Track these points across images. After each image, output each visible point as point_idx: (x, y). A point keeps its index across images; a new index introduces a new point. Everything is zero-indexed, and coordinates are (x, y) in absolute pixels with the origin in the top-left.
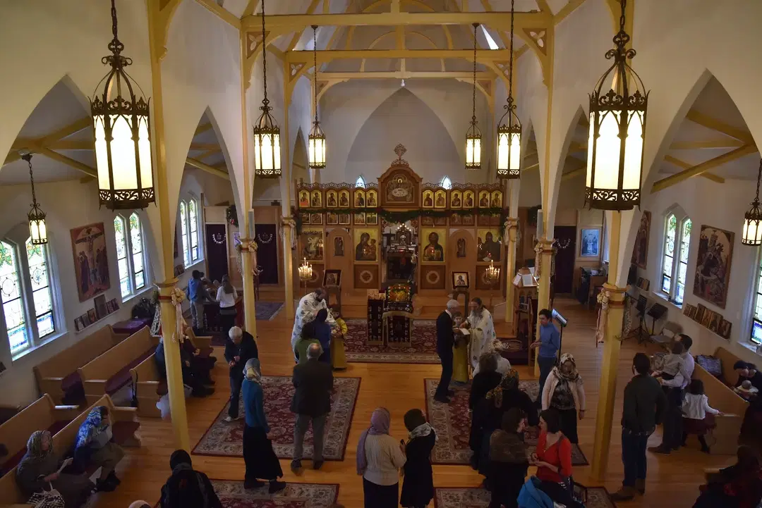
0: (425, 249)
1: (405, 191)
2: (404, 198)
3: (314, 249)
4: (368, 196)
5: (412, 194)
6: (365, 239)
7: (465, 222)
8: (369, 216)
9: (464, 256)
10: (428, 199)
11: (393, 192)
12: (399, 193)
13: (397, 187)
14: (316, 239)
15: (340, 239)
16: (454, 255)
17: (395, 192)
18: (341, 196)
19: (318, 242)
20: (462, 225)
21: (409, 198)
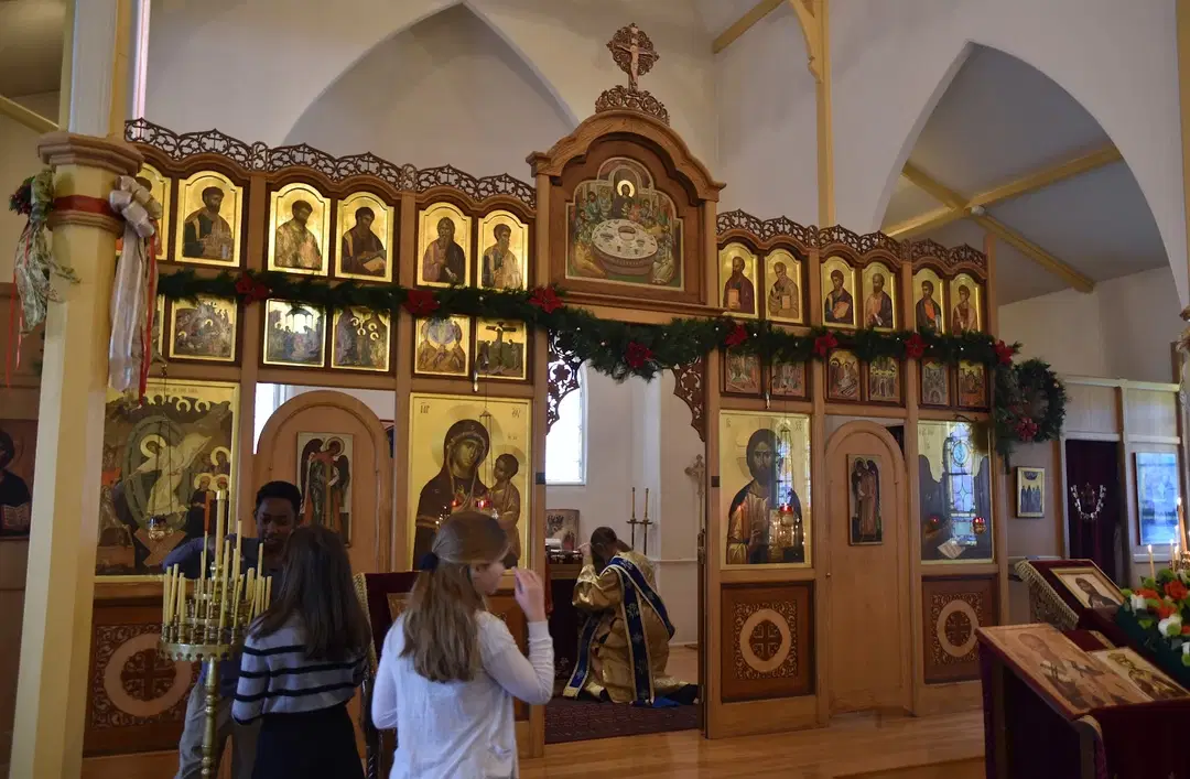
0: (733, 509)
1: (642, 234)
2: (643, 268)
3: (179, 509)
4: (487, 240)
5: (676, 251)
6: (466, 453)
7: (873, 386)
8: (486, 334)
9: (878, 536)
10: (738, 280)
11: (598, 232)
12: (625, 240)
13: (616, 214)
14: (193, 444)
15: (335, 446)
16: (842, 531)
17: (609, 237)
18: (348, 221)
19: (202, 463)
20: (862, 402)
21: (662, 270)
